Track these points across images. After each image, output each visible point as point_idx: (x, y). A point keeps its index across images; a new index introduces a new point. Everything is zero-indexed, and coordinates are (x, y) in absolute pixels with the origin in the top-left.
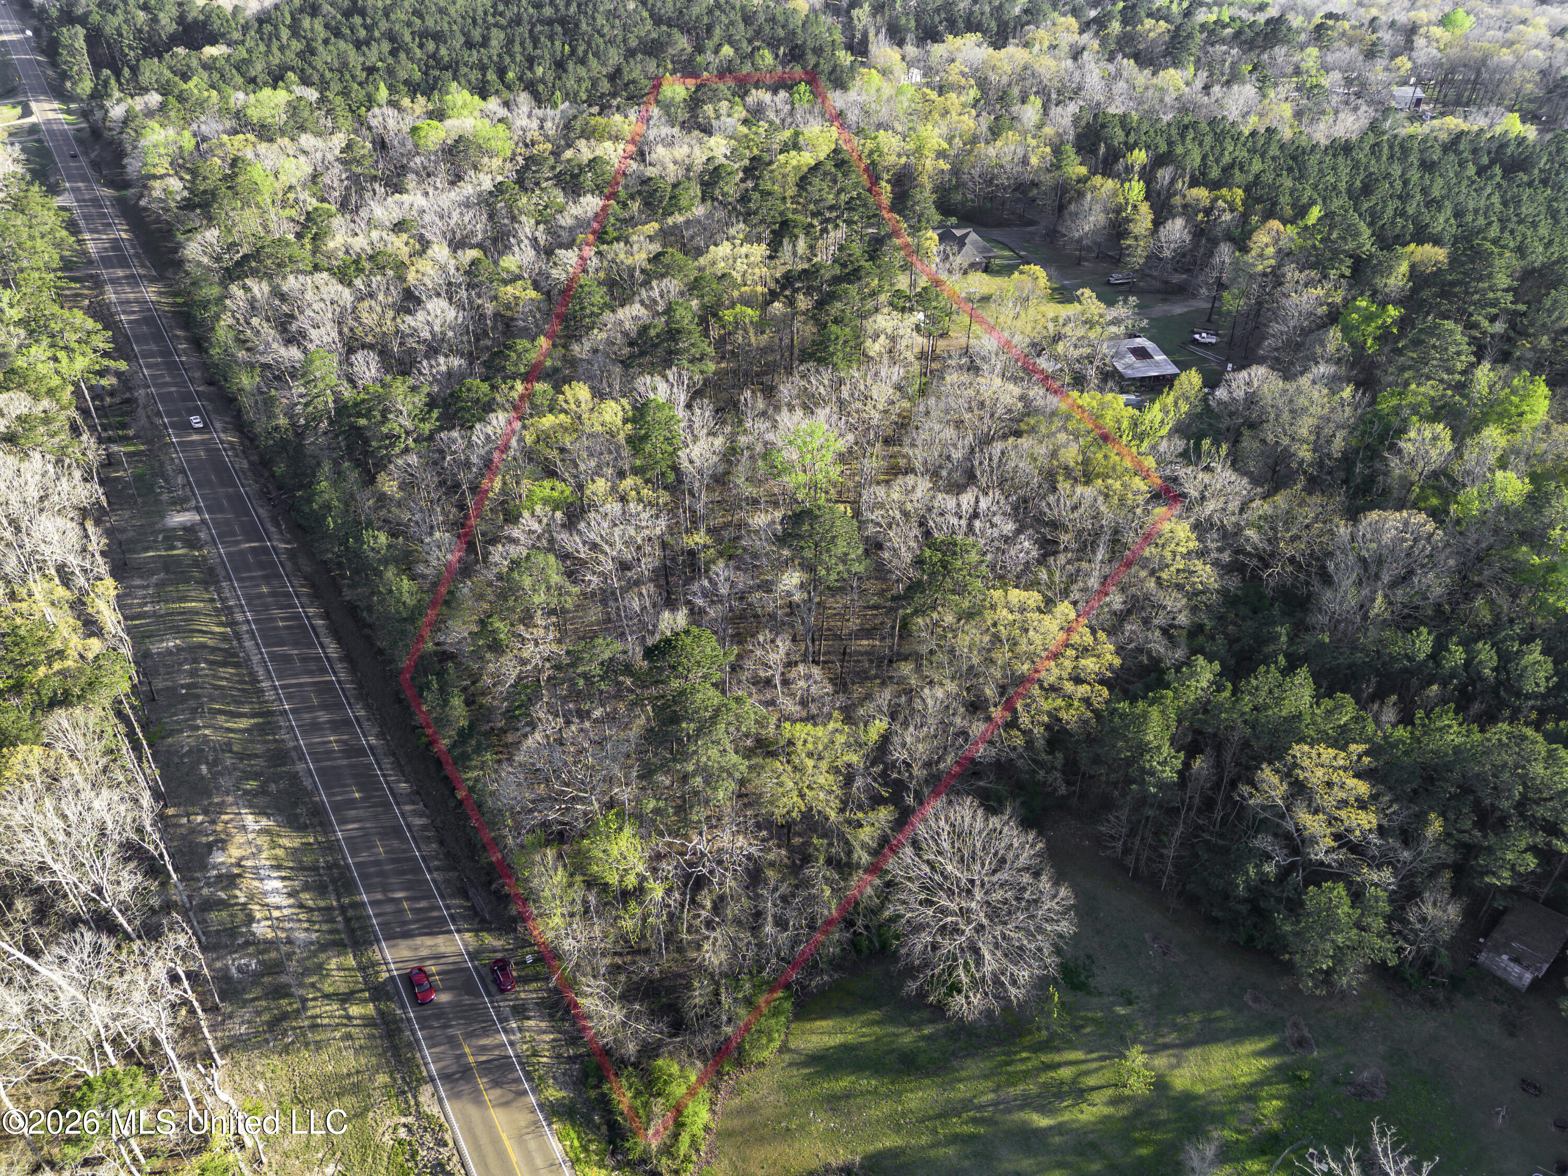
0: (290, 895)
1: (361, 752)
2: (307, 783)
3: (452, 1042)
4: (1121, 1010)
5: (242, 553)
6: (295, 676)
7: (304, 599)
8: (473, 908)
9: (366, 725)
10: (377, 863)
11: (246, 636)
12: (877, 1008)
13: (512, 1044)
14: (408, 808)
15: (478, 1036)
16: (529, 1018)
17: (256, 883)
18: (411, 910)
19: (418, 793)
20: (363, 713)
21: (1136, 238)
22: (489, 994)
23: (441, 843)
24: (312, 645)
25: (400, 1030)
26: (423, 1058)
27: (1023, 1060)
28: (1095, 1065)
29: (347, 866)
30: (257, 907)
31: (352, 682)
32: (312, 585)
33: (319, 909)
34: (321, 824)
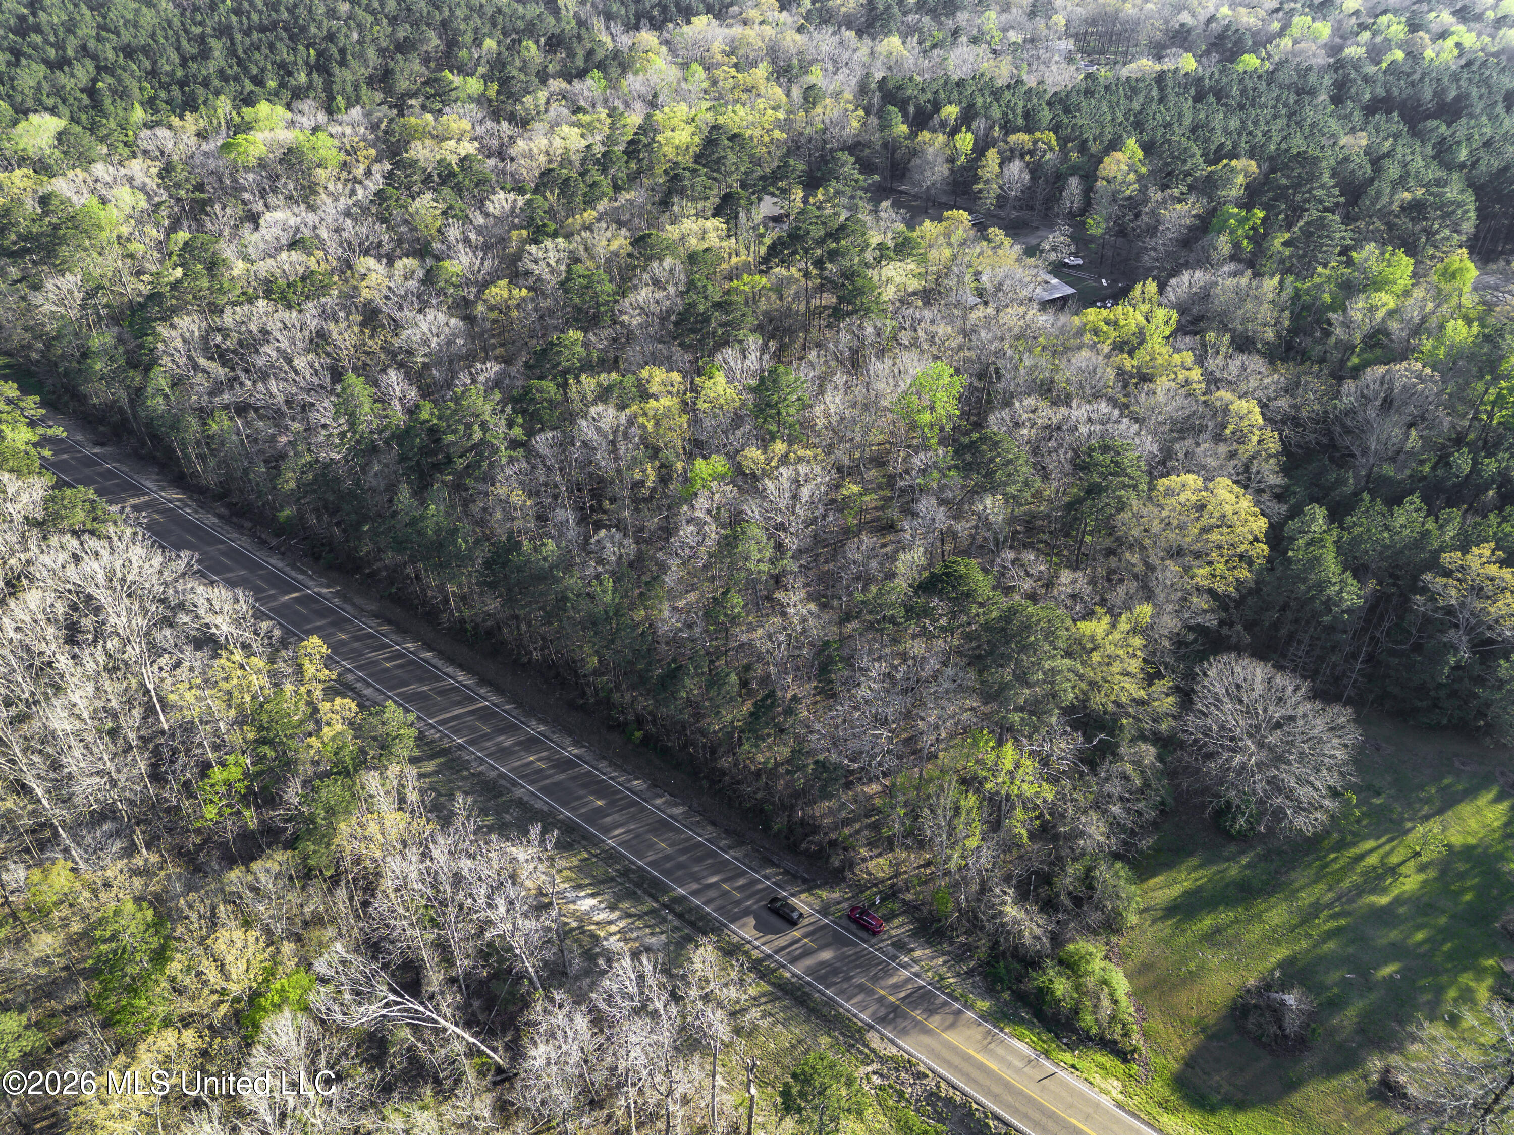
0: (612, 907)
1: (569, 764)
2: (538, 805)
3: (862, 988)
4: (1377, 801)
5: (285, 605)
6: (444, 710)
7: (393, 637)
8: (786, 872)
9: (555, 737)
10: (668, 858)
11: (359, 685)
12: (1191, 854)
13: (917, 975)
14: (658, 801)
15: (882, 978)
16: (913, 950)
17: (572, 907)
18: (735, 889)
19: (657, 786)
20: (542, 728)
21: (987, 182)
22: (865, 941)
23: (714, 824)
24: (438, 679)
25: (808, 995)
26: (848, 1011)
27: (1334, 860)
28: (1387, 848)
29: (640, 867)
30: (593, 927)
31: (509, 703)
32: (389, 622)
33: (646, 914)
34: (584, 838)
